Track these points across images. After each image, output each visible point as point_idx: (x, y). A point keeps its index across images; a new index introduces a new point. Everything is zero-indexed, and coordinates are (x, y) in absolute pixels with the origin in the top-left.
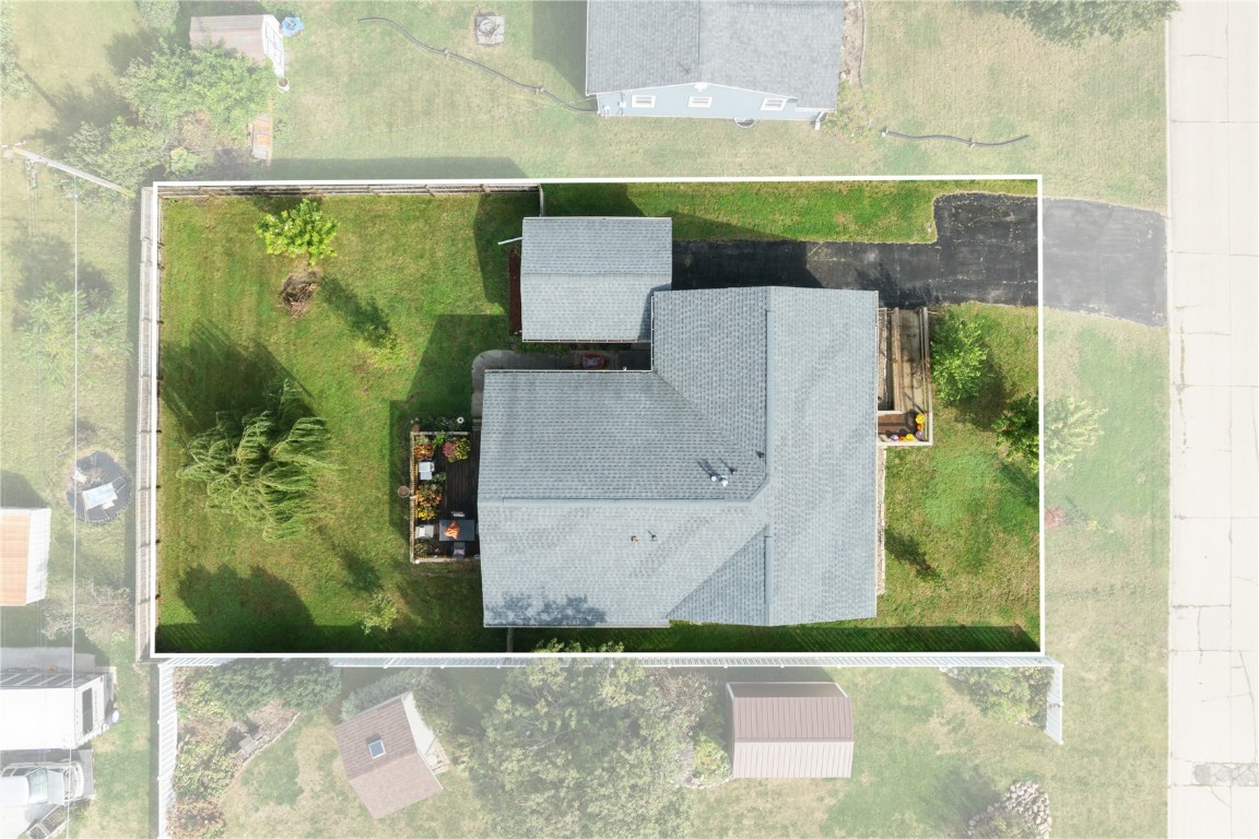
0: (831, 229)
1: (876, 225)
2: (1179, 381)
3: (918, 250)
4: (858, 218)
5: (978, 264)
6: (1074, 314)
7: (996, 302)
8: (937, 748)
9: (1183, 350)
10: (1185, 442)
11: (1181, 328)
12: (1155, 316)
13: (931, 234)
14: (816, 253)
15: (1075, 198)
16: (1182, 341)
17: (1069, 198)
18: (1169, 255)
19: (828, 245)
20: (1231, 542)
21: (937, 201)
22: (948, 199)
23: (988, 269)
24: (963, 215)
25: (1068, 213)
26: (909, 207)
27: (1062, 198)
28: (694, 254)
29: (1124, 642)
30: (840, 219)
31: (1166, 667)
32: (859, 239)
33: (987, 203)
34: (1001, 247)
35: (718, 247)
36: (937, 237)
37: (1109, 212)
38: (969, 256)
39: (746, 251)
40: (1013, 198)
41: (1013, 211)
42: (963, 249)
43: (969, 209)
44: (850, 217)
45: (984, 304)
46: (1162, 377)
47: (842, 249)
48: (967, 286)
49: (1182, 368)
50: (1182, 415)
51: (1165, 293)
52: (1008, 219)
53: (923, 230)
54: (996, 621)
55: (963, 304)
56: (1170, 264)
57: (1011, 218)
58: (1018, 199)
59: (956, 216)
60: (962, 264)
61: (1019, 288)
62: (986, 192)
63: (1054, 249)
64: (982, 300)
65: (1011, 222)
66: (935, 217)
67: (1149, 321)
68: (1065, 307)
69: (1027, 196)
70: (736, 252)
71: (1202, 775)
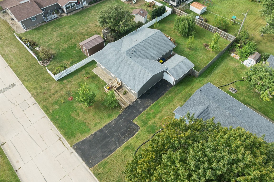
0: (152, 108)
1: (146, 115)
2: (61, 139)
3: (134, 117)
4: (150, 114)
5: (121, 124)
6: (95, 132)
7: (112, 121)
8: (66, 61)
9: (65, 146)
10: (52, 130)
11: (68, 149)
12: (76, 146)
13: (135, 121)
14: (150, 102)
15: (113, 153)
16: (66, 147)
17: (115, 152)
18: (82, 161)
19: (150, 105)
20: (30, 121)
21: (139, 128)
22: (138, 130)
23: (119, 125)
24: (132, 130)
25: (112, 149)
26: (143, 122)
27: (116, 151)
28: (168, 87)
29: (42, 92)
30: (152, 111)
31: (31, 94)
32: (146, 110)
33: (130, 136)
34: (120, 131)
35: (166, 91)
36: (133, 122)
37: (104, 157)
38: (124, 124)
39: (161, 94)
40: (126, 141)
41: (124, 139)
42: (127, 124)
43: (132, 132)
44: (151, 112)
45: (114, 119)
46: (66, 136)
47: (147, 107)
48: (120, 119)
49: (62, 142)
50: (56, 134)
51: (77, 153)
52: (123, 137)
53: (137, 121)
54: (70, 79)
55: (118, 116)
56: (81, 160)
57: (123, 138)
58: (125, 142)
59: (134, 129)
60: (124, 122)
61: (110, 127)
62: (132, 138)
63: (109, 139)
64: (115, 119)
65: (122, 137)
66: (137, 125)
67: (77, 144)
68: (97, 131)
69: (123, 144)
70: (162, 93)
71: (13, 85)
